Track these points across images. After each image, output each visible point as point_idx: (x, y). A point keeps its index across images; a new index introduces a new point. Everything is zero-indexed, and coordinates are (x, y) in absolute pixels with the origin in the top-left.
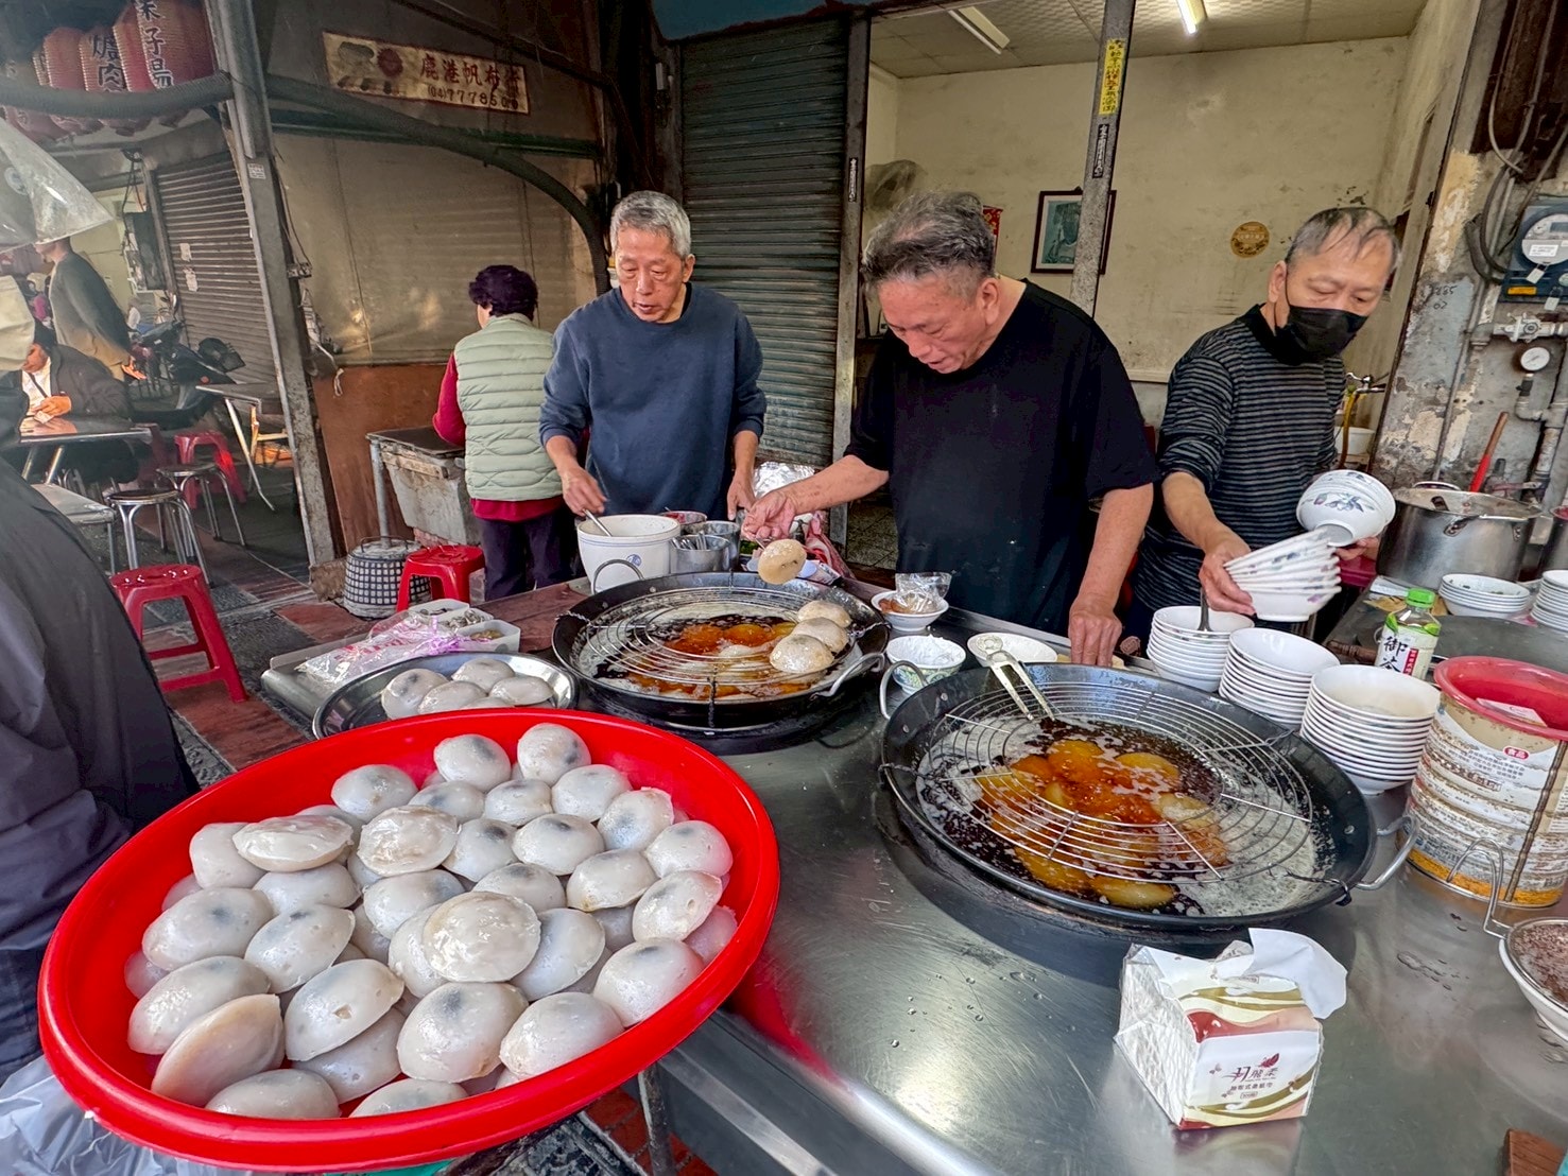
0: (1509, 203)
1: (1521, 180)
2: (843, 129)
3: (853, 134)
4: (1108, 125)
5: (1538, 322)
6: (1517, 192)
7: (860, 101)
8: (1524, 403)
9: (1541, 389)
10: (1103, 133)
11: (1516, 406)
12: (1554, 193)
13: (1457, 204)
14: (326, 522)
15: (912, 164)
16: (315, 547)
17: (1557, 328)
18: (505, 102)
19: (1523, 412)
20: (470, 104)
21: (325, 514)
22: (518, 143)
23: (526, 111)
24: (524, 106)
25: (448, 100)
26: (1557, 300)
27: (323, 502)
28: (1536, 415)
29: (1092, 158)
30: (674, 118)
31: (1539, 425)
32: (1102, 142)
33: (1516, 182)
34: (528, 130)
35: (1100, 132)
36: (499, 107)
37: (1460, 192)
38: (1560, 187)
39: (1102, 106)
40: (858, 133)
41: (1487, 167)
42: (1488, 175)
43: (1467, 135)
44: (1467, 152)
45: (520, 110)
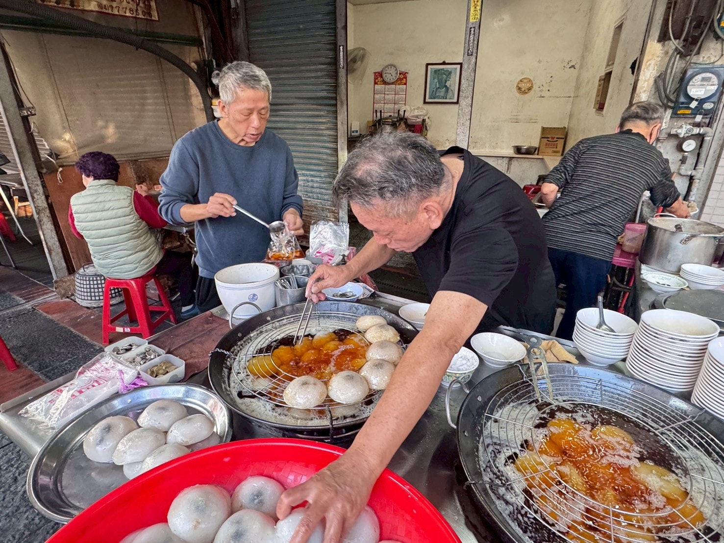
0: (676, 68)
1: (683, 56)
2: (335, 29)
3: (340, 32)
4: (474, 28)
5: (692, 127)
6: (680, 62)
7: (343, 14)
8: (684, 167)
9: (691, 161)
10: (472, 32)
11: (679, 169)
12: (698, 62)
13: (651, 68)
14: (61, 255)
15: (363, 49)
16: (55, 269)
17: (700, 130)
18: (144, 13)
19: (683, 172)
20: (123, 14)
21: (60, 250)
22: (155, 37)
23: (157, 19)
24: (155, 16)
25: (110, 12)
26: (701, 116)
27: (58, 243)
28: (689, 173)
29: (467, 45)
30: (242, 22)
31: (689, 178)
32: (472, 36)
33: (680, 57)
34: (160, 30)
35: (471, 31)
36: (141, 16)
37: (653, 62)
38: (701, 59)
39: (471, 18)
40: (343, 32)
41: (666, 49)
42: (667, 53)
43: (656, 32)
44: (656, 41)
45: (153, 18)
